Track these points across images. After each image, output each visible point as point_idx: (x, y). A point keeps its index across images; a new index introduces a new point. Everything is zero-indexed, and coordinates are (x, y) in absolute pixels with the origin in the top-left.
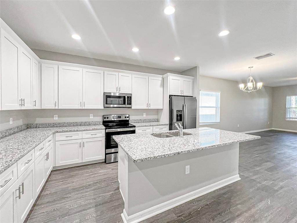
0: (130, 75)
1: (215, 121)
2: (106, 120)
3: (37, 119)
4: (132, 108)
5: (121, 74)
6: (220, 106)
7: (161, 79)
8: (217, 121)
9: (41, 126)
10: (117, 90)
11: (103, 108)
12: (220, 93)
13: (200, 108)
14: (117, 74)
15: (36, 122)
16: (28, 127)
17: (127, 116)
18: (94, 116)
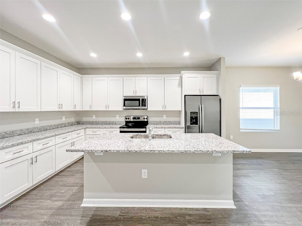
0: (146, 78)
1: (273, 129)
2: (128, 120)
3: (84, 118)
4: (148, 110)
5: (137, 78)
6: (279, 107)
7: (178, 78)
8: (275, 129)
9: (85, 123)
10: (134, 94)
11: (122, 110)
12: (278, 88)
13: (241, 110)
14: (133, 78)
15: (83, 120)
16: (78, 123)
17: (145, 117)
18: (119, 117)
